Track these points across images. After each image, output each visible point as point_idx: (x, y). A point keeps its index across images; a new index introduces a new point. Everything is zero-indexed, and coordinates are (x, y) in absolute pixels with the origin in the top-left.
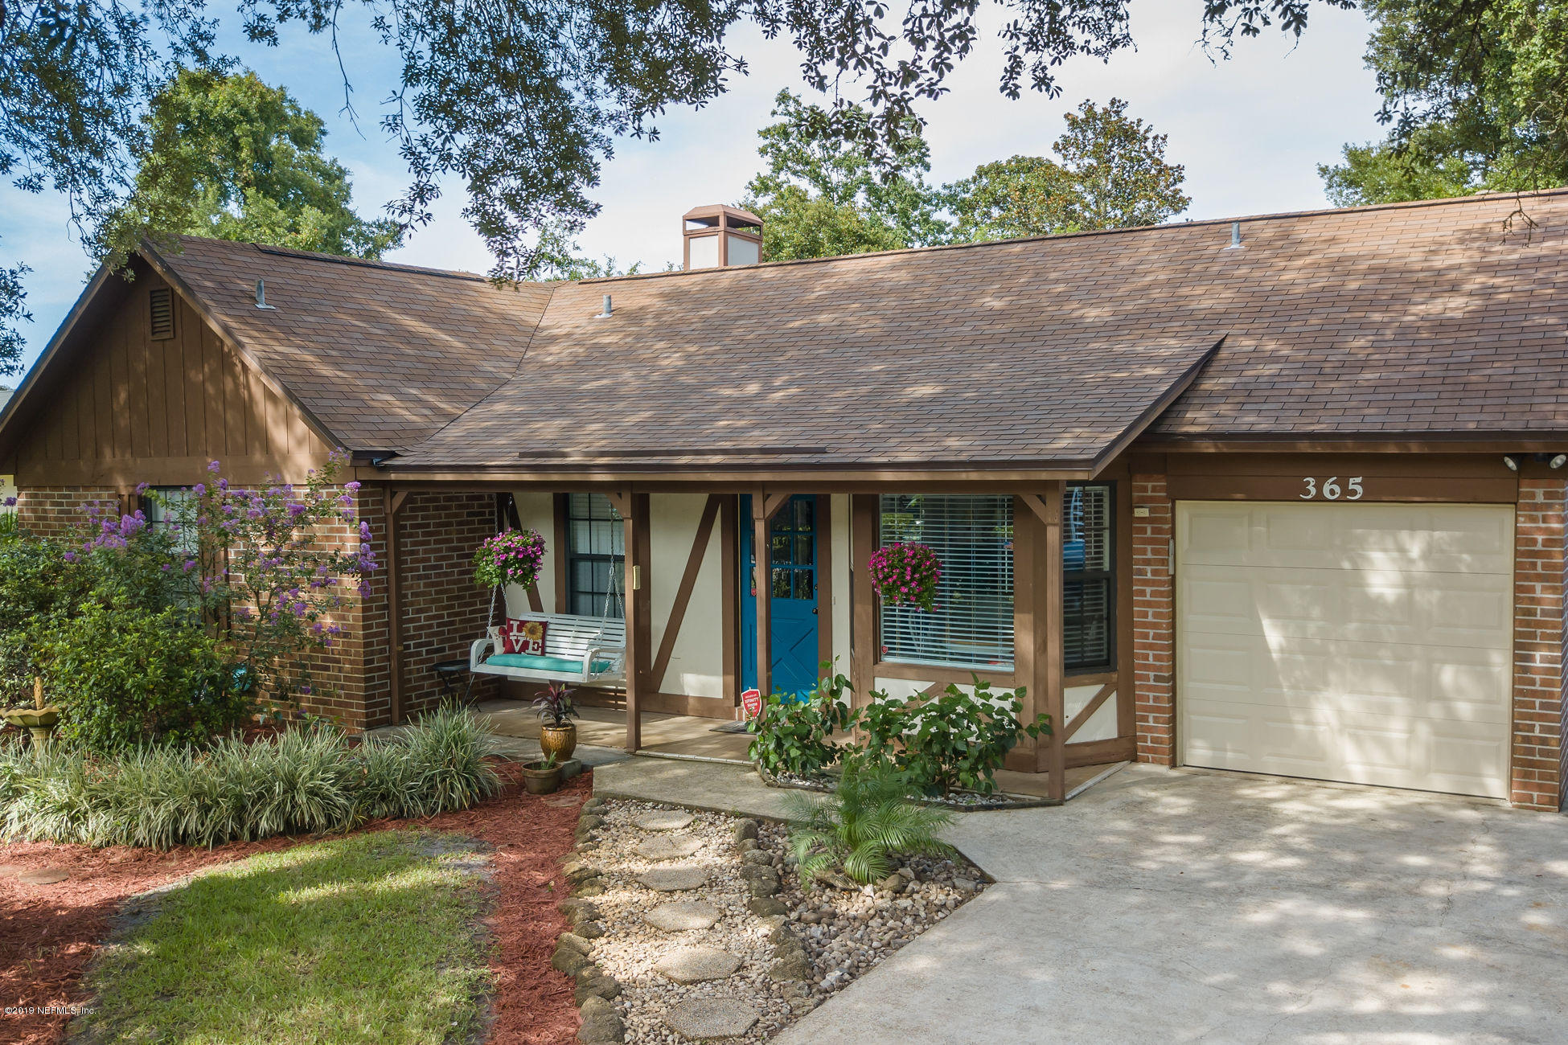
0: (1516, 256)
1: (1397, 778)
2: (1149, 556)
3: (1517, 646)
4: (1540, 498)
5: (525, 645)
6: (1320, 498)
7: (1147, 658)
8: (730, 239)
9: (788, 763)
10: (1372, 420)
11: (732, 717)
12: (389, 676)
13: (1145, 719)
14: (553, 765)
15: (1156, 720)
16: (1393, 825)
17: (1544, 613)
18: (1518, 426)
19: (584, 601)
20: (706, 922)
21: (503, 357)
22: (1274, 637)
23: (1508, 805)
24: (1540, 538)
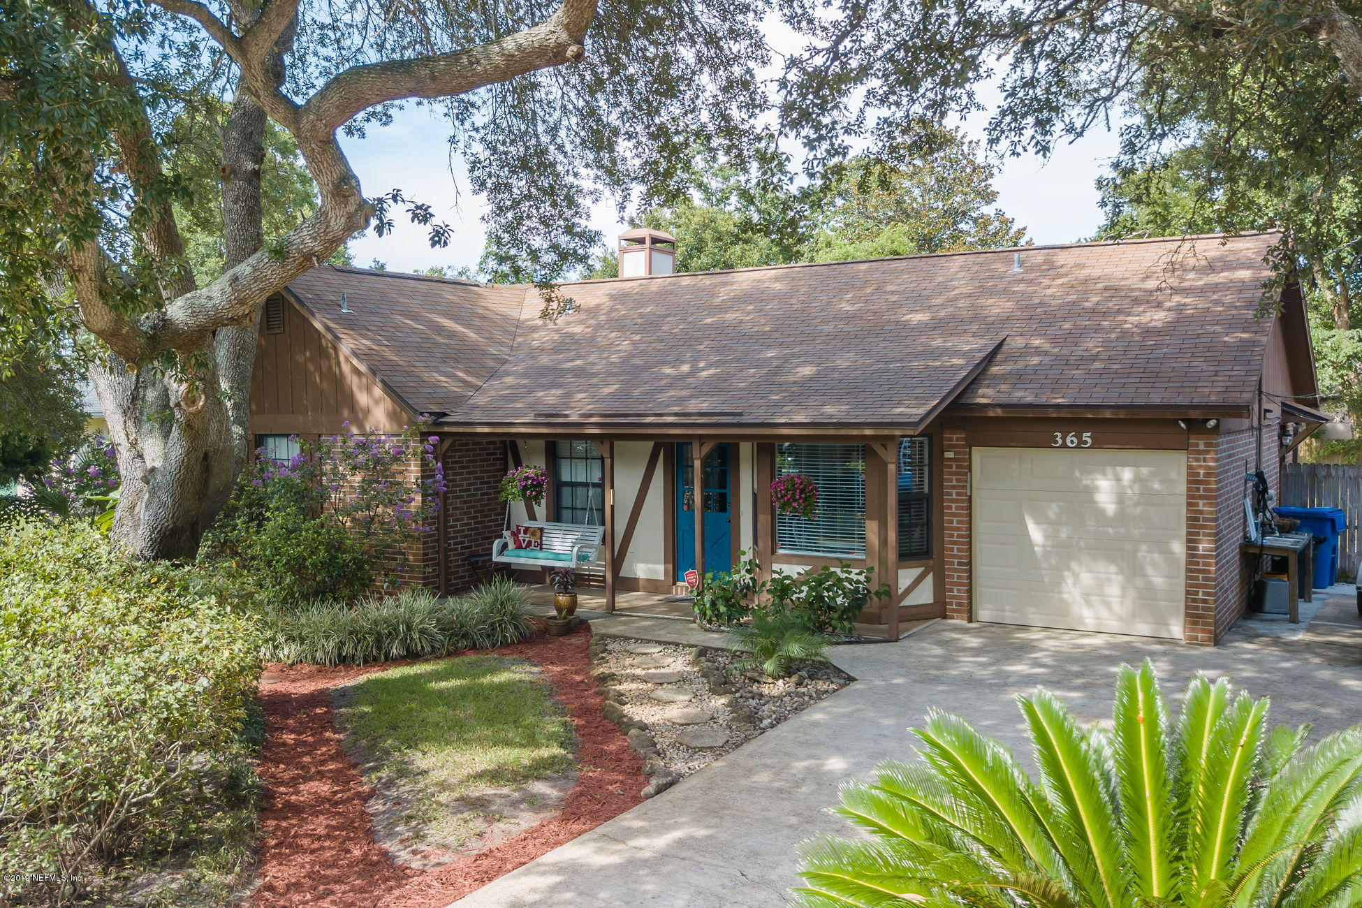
0: (1202, 283)
1: (1114, 625)
2: (954, 483)
3: (1189, 541)
4: (1202, 447)
5: (529, 543)
6: (1064, 446)
7: (953, 551)
8: (654, 253)
9: (719, 616)
10: (1097, 397)
11: (670, 593)
12: (438, 564)
13: (951, 590)
14: (565, 618)
15: (959, 591)
16: (1107, 652)
17: (1205, 520)
18: (1186, 402)
19: (566, 514)
20: (687, 698)
21: (501, 344)
22: (1036, 534)
23: (1183, 642)
24: (1202, 472)
